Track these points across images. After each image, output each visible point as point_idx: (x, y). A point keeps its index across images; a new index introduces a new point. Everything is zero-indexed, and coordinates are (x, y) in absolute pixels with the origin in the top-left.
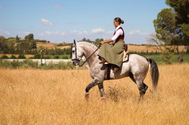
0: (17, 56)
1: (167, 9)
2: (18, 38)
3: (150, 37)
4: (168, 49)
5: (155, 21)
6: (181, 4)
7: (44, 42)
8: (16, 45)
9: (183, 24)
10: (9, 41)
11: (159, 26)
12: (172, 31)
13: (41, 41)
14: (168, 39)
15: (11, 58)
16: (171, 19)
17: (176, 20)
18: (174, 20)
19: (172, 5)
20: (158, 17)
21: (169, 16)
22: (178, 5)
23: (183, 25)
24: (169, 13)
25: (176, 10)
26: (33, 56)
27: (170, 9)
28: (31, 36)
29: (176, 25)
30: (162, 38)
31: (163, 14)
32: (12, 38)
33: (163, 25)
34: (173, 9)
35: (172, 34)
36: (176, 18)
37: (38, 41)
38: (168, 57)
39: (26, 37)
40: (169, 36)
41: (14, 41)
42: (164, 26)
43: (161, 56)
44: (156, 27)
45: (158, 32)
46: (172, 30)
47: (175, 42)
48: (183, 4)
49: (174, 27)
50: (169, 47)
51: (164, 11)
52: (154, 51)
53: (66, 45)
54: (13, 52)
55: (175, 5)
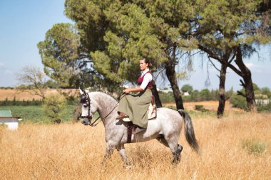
5: (40, 43)
6: (90, 17)
11: (49, 53)
12: (70, 63)
14: (65, 78)
17: (79, 44)
18: (76, 43)
19: (75, 18)
20: (47, 38)
21: (67, 37)
22: (87, 18)
24: (67, 32)
25: (81, 27)
27: (68, 25)
29: (78, 53)
30: (55, 75)
31: (56, 33)
33: (56, 52)
35: (71, 68)
36: (81, 40)
38: (56, 109)
40: (65, 73)
42: (57, 55)
43: (43, 108)
44: (44, 55)
45: (46, 65)
46: (70, 60)
48: (96, 17)
49: (75, 55)
50: (67, 91)
51: (57, 28)
52: (11, 99)
55: (81, 19)
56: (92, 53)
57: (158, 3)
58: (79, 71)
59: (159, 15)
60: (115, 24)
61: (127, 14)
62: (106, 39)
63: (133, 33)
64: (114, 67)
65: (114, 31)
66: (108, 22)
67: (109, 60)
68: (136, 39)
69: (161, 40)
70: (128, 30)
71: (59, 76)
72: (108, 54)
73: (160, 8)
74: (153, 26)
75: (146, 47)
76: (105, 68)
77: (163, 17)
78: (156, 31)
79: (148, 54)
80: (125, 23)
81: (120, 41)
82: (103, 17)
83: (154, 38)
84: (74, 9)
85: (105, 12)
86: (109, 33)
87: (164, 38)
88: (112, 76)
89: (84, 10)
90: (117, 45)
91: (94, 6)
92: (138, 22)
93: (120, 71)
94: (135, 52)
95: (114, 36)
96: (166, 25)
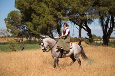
5: (5, 19)
6: (25, 8)
9: (28, 22)
11: (9, 23)
12: (18, 27)
14: (16, 33)
16: (18, 18)
17: (22, 19)
18: (20, 19)
19: (19, 8)
20: (8, 16)
21: (16, 16)
24: (16, 14)
25: (22, 12)
27: (17, 11)
31: (12, 14)
33: (12, 22)
34: (19, 11)
35: (19, 29)
36: (22, 17)
38: (13, 46)
40: (16, 31)
43: (8, 45)
44: (7, 24)
45: (8, 28)
47: (20, 35)
48: (27, 8)
49: (20, 24)
50: (16, 38)
51: (12, 13)
55: (22, 9)
56: (26, 23)
57: (53, 2)
58: (22, 30)
59: (53, 7)
60: (36, 10)
61: (40, 7)
62: (32, 17)
63: (42, 14)
64: (35, 28)
65: (35, 13)
66: (33, 10)
67: (33, 25)
68: (44, 17)
69: (54, 17)
70: (40, 13)
71: (13, 32)
72: (32, 23)
73: (53, 4)
74: (50, 11)
75: (48, 20)
76: (32, 29)
77: (55, 8)
78: (52, 13)
79: (49, 23)
80: (39, 10)
81: (37, 17)
82: (30, 8)
83: (51, 16)
84: (19, 5)
85: (31, 6)
86: (33, 14)
87: (56, 16)
88: (34, 32)
89: (23, 5)
90: (36, 19)
91: (27, 3)
92: (44, 10)
93: (38, 30)
94: (44, 22)
95: (35, 16)
96: (56, 11)
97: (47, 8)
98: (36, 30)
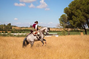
0: (4, 32)
1: (64, 15)
2: (4, 25)
3: (57, 25)
4: (64, 29)
6: (69, 13)
7: (15, 26)
8: (4, 28)
10: (1, 26)
11: (61, 21)
12: (66, 23)
13: (14, 26)
15: (2, 33)
16: (66, 18)
18: (67, 19)
19: (66, 13)
20: (61, 17)
21: (65, 17)
22: (68, 13)
23: (70, 21)
24: (65, 16)
25: (67, 15)
26: (11, 32)
27: (65, 15)
28: (10, 24)
29: (67, 20)
30: (62, 25)
31: (63, 16)
32: (2, 25)
34: (66, 14)
36: (67, 18)
37: (13, 26)
38: (64, 33)
39: (8, 25)
40: (65, 25)
41: (3, 26)
42: (63, 21)
43: (61, 32)
45: (61, 23)
47: (67, 27)
48: (70, 13)
50: (65, 29)
53: (24, 28)
54: (2, 30)
55: (67, 13)
57: (84, 9)
59: (84, 12)
61: (77, 12)
62: (72, 17)
63: (78, 16)
66: (73, 14)
67: (73, 22)
68: (79, 17)
69: (85, 17)
70: (77, 15)
71: (63, 26)
72: (73, 21)
74: (83, 14)
75: (81, 19)
76: (72, 24)
77: (85, 12)
78: (83, 15)
79: (81, 20)
80: (76, 14)
81: (75, 18)
82: (72, 13)
83: (83, 17)
84: (66, 11)
85: (72, 11)
86: (73, 16)
87: (86, 17)
88: (74, 25)
89: (68, 11)
90: (75, 19)
91: (70, 10)
92: (79, 13)
94: (79, 20)
95: (74, 17)
96: (86, 14)
97: (81, 13)
98: (75, 25)
